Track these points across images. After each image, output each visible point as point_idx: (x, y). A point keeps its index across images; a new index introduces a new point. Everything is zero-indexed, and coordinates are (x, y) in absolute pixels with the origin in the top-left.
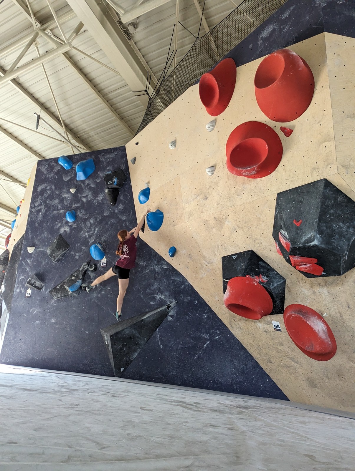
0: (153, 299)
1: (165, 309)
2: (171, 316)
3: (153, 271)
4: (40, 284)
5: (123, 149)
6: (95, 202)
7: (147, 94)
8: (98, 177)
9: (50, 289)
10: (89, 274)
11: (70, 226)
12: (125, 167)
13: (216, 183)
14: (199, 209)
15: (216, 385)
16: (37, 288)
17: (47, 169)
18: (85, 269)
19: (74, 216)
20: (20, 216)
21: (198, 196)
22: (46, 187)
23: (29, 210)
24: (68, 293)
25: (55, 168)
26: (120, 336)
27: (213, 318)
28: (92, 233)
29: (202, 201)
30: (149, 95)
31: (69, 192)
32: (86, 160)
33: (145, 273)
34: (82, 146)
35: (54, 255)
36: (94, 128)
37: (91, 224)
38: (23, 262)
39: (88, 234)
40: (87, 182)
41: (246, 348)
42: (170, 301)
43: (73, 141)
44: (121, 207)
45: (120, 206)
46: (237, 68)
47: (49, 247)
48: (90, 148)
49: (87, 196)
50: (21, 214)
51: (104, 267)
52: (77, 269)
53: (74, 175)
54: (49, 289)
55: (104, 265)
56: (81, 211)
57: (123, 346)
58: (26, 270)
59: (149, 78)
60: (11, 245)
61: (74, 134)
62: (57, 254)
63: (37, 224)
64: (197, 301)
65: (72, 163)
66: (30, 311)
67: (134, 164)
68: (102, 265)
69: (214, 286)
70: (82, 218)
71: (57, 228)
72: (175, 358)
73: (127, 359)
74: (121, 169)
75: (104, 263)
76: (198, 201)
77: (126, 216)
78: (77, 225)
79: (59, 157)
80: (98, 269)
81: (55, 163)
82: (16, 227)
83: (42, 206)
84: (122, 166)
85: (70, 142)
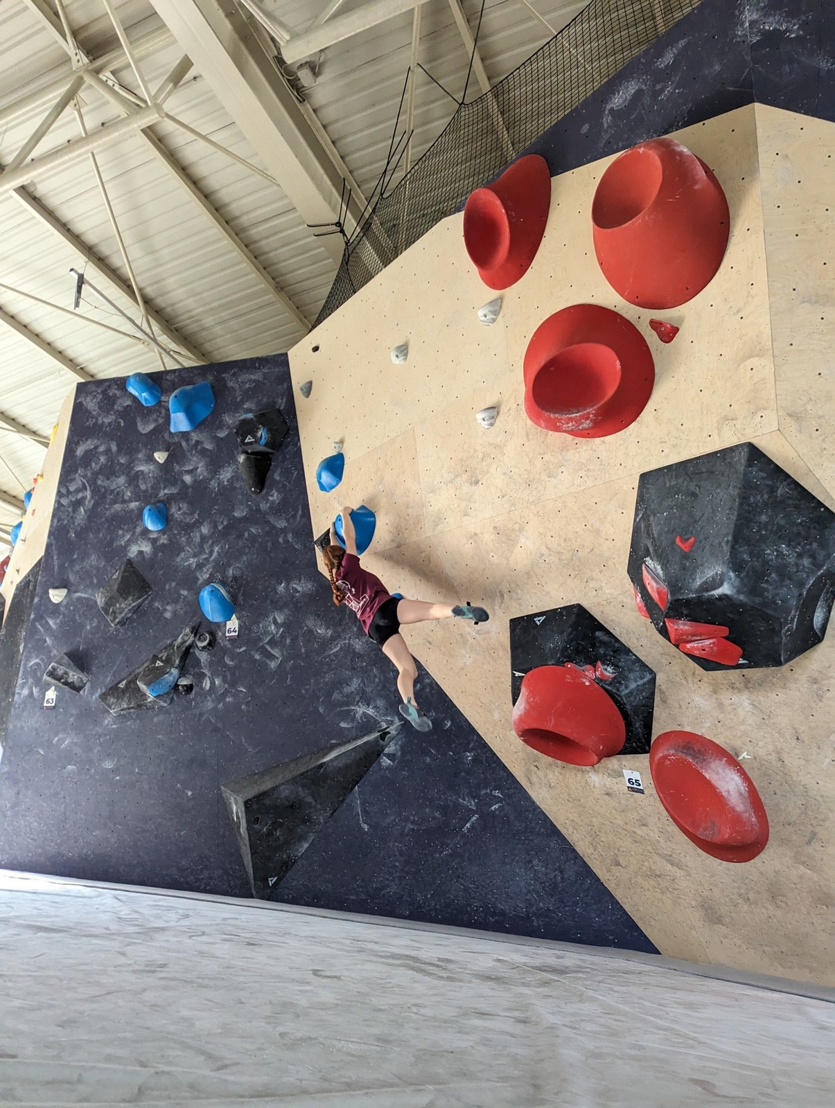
0: (348, 716)
1: (376, 740)
2: (388, 756)
3: (348, 649)
4: (79, 677)
5: (281, 362)
6: (214, 483)
7: (342, 231)
8: (221, 426)
9: (101, 689)
10: (197, 654)
11: (154, 541)
12: (286, 403)
13: (499, 447)
14: (459, 506)
15: (491, 918)
16: (70, 687)
17: (98, 403)
18: (187, 644)
19: (164, 516)
20: (33, 514)
21: (456, 476)
22: (96, 448)
23: (55, 502)
24: (146, 700)
25: (119, 401)
26: (267, 801)
27: (486, 761)
28: (205, 559)
29: (466, 488)
30: (345, 235)
31: (151, 459)
32: (194, 384)
33: (330, 655)
34: (184, 351)
35: (113, 609)
36: (212, 309)
37: (203, 538)
38: (37, 624)
39: (196, 560)
40: (195, 437)
41: (563, 831)
42: (386, 721)
43: (164, 339)
44: (275, 496)
45: (272, 496)
46: (552, 179)
47: (101, 589)
48: (203, 355)
49: (195, 469)
50: (34, 511)
51: (232, 640)
52: (169, 642)
53: (163, 420)
54: (99, 691)
55: (233, 634)
56: (181, 505)
57: (276, 825)
58: (46, 645)
59: (346, 195)
60: (10, 583)
61: (167, 321)
62: (120, 605)
63: (73, 535)
64: (450, 722)
65: (159, 390)
66: (54, 742)
67: (308, 397)
68: (227, 634)
69: (492, 687)
70: (181, 521)
71: (121, 545)
72: (397, 853)
73: (285, 856)
74: (278, 407)
75: (232, 630)
76: (457, 489)
77: (288, 521)
78: (170, 540)
79: (129, 377)
80: (219, 643)
81: (118, 389)
82: (22, 540)
83: (85, 492)
84: (280, 400)
85: (154, 340)
